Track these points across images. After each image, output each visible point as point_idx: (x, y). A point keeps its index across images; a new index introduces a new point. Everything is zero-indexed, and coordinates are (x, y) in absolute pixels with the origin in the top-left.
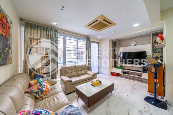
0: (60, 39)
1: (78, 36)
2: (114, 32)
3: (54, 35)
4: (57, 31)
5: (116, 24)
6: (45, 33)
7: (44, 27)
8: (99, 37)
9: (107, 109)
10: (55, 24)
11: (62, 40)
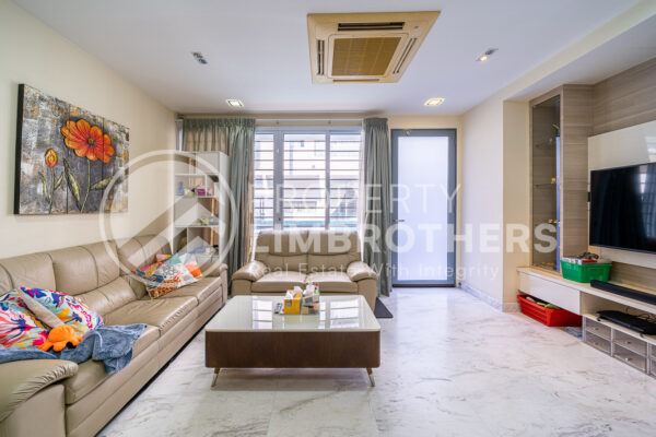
0: (263, 145)
1: (330, 122)
2: (489, 53)
3: (241, 138)
4: (254, 121)
5: (439, 12)
6: (222, 136)
7: (219, 121)
8: (434, 102)
9: (270, 414)
10: (235, 104)
11: (270, 146)
